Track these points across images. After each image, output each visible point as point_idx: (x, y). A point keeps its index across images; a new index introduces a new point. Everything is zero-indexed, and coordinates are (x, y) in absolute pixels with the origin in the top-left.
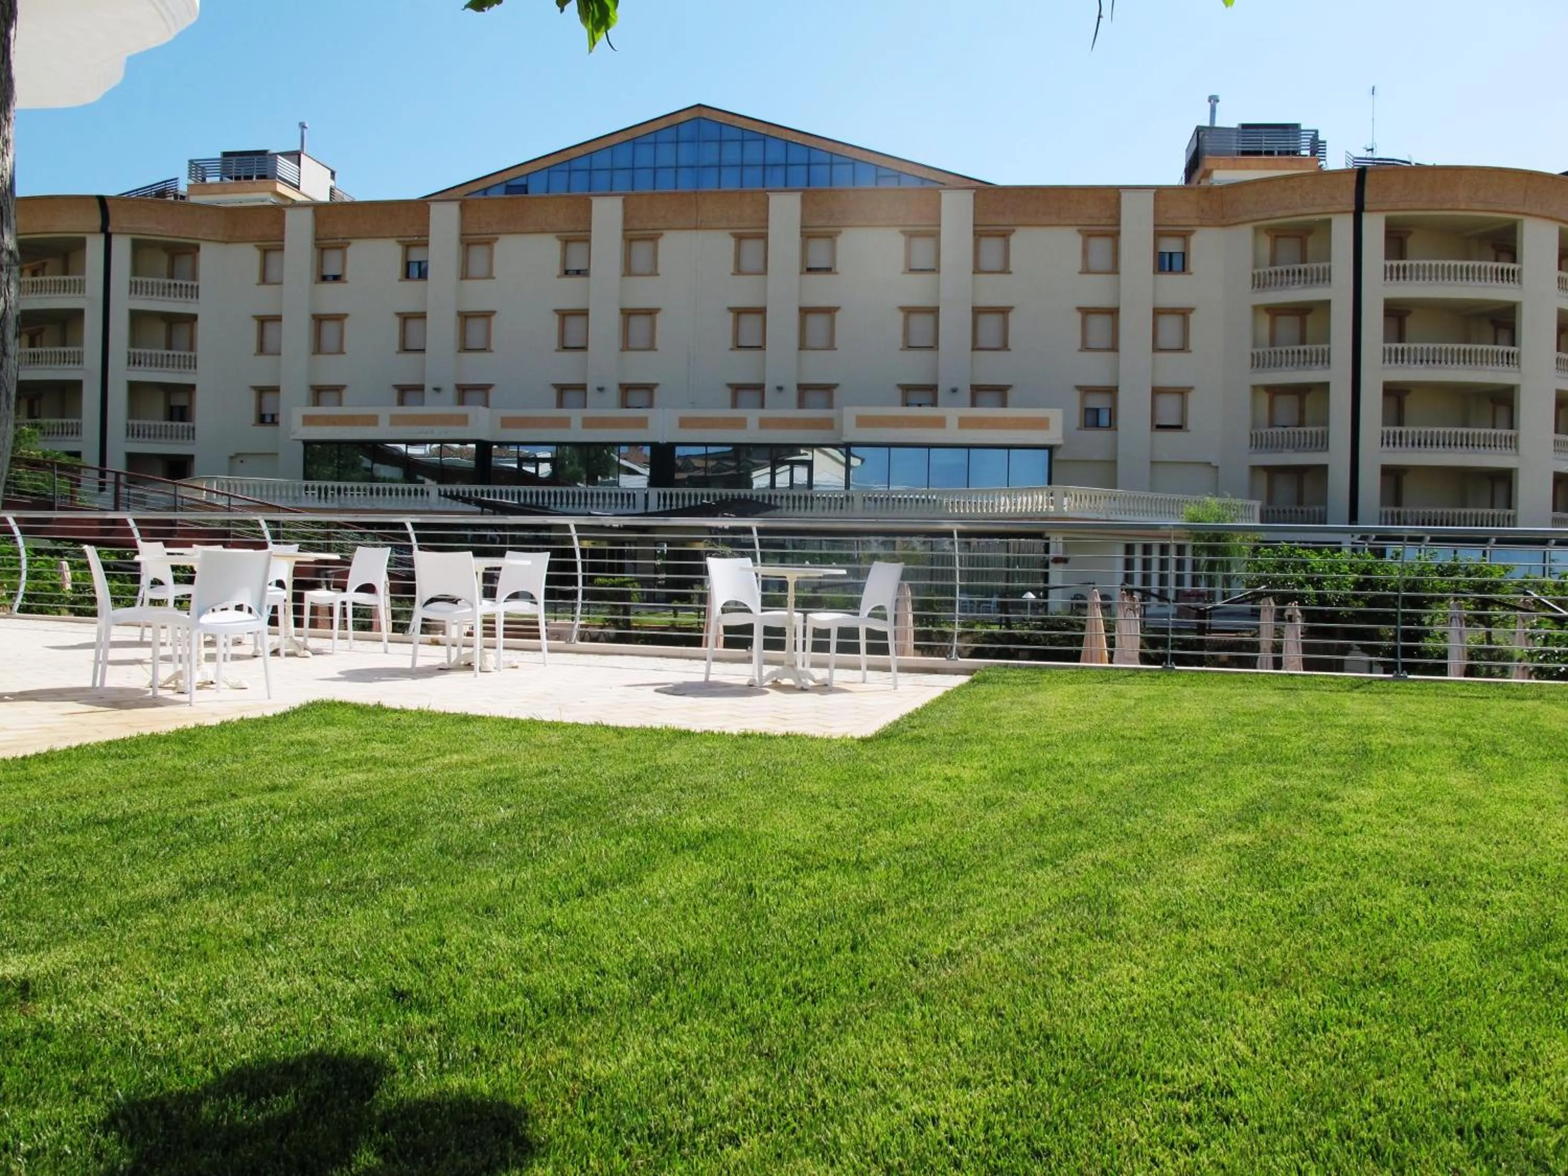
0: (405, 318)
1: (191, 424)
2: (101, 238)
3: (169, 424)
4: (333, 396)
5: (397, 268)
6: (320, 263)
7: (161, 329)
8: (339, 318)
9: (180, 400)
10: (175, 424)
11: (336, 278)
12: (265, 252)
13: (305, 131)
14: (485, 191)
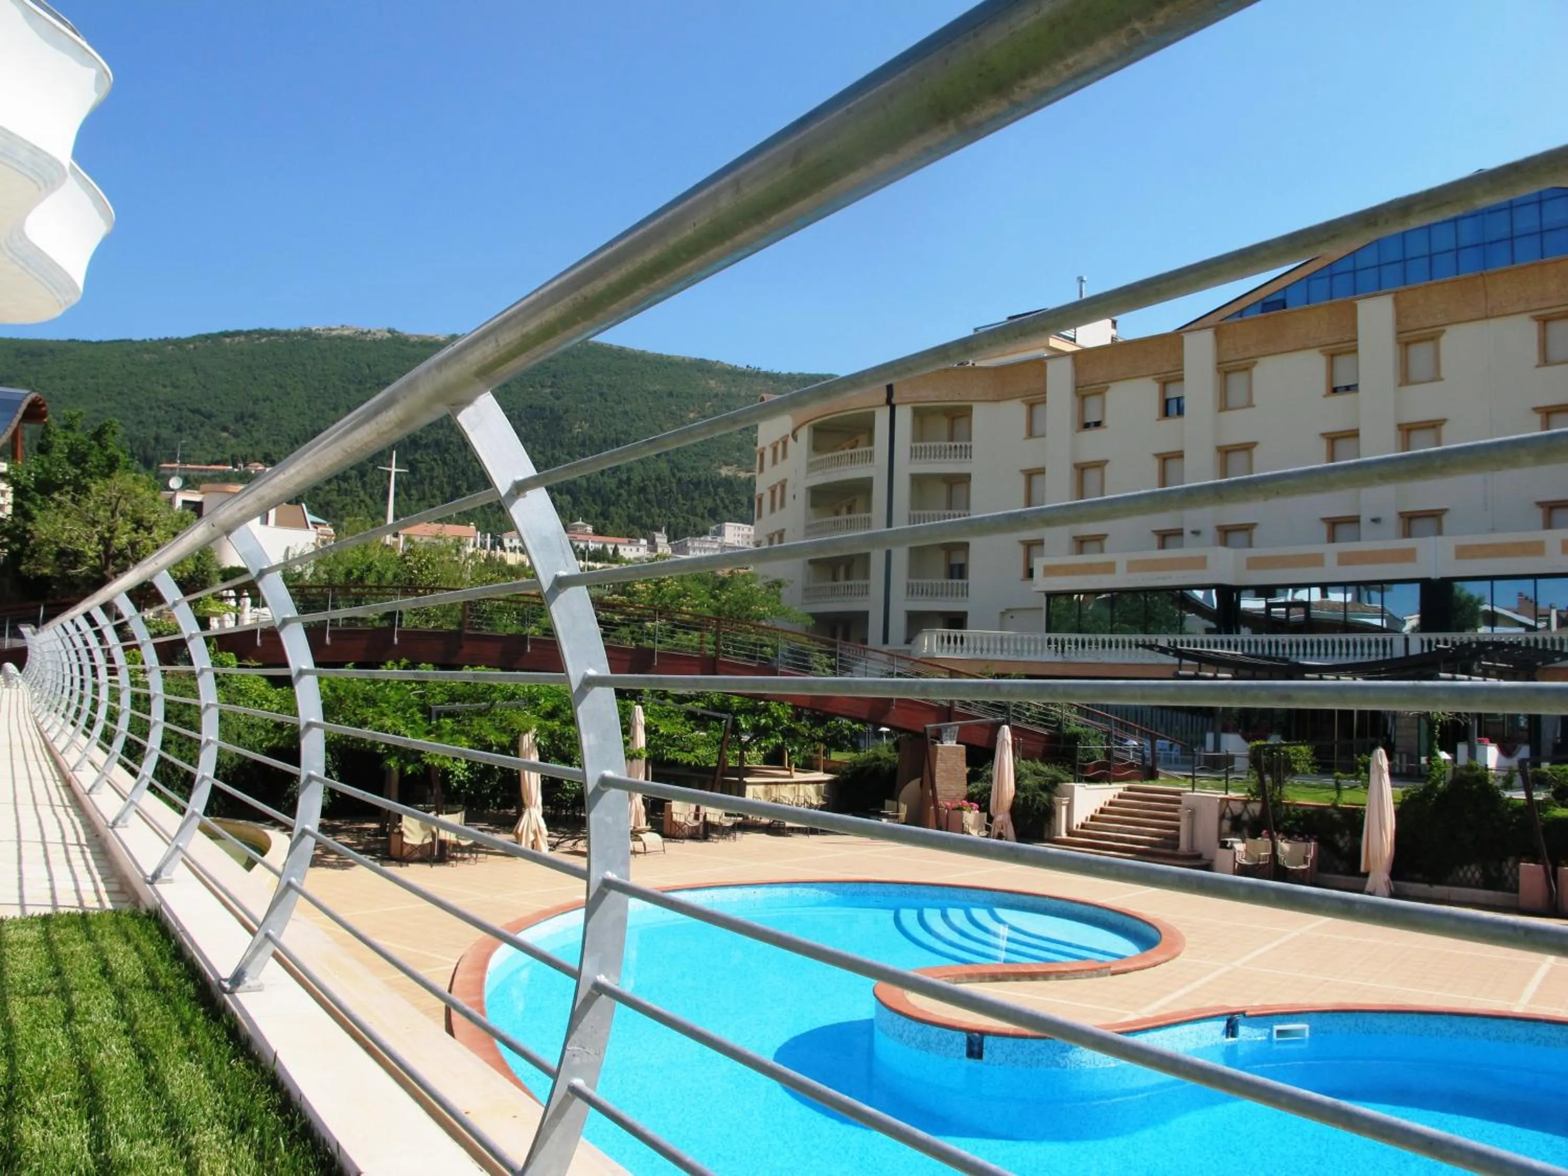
0: (1165, 459)
1: (965, 582)
2: (888, 409)
3: (950, 581)
4: (1095, 545)
5: (1155, 406)
6: (1082, 410)
7: (941, 491)
8: (1100, 465)
9: (957, 559)
10: (955, 581)
11: (1098, 424)
12: (1031, 406)
13: (1084, 285)
14: (1241, 313)
